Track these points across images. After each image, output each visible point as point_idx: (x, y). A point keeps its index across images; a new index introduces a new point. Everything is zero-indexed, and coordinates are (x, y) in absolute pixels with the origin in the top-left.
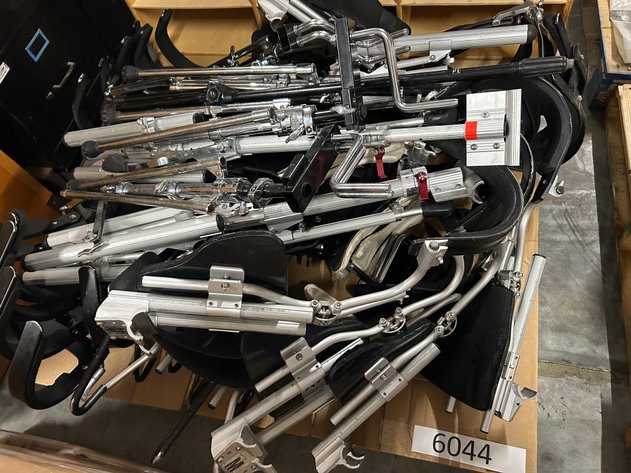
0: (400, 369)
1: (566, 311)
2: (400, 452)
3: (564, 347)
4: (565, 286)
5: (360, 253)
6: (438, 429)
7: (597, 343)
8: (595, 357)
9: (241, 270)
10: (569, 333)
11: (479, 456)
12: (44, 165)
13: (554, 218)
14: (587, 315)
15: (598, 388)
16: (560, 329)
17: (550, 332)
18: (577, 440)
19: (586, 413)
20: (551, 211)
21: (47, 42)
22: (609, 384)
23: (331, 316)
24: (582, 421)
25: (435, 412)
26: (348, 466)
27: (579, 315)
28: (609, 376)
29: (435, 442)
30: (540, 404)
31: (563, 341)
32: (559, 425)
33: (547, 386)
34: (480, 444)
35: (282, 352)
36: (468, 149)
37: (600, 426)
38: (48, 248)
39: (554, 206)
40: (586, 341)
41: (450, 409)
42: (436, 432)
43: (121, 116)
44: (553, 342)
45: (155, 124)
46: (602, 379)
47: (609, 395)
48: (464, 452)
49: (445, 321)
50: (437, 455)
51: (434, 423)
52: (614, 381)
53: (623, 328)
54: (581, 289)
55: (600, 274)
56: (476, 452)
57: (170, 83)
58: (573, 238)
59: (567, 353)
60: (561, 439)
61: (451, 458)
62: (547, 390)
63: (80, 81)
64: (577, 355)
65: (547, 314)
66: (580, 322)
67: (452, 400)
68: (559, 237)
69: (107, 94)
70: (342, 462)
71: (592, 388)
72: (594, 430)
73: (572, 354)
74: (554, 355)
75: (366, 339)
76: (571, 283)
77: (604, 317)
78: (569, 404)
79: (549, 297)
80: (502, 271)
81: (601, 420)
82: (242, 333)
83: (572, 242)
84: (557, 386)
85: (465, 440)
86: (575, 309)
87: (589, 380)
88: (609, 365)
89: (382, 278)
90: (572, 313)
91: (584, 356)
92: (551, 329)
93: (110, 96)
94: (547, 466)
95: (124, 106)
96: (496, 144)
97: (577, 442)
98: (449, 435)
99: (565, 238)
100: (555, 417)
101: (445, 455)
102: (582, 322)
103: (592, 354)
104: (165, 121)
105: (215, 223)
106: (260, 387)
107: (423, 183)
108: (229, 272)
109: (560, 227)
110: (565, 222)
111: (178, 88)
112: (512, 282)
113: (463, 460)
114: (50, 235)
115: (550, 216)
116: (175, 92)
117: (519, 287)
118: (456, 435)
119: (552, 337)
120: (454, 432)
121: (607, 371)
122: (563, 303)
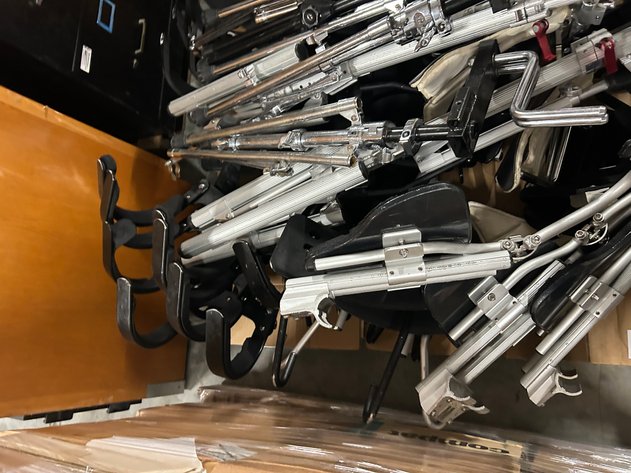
0: (612, 284)
5: (531, 157)
9: (417, 231)
12: (153, 135)
21: (114, 7)
23: (527, 252)
35: (470, 295)
38: (197, 231)
43: (216, 71)
45: (256, 71)
57: (253, 16)
63: (162, 42)
69: (193, 48)
70: (560, 390)
75: (563, 258)
82: (423, 286)
89: (556, 175)
93: (196, 49)
95: (215, 59)
104: (266, 64)
105: (360, 172)
106: (455, 335)
108: (403, 236)
111: (264, 18)
114: (193, 215)
116: (263, 23)
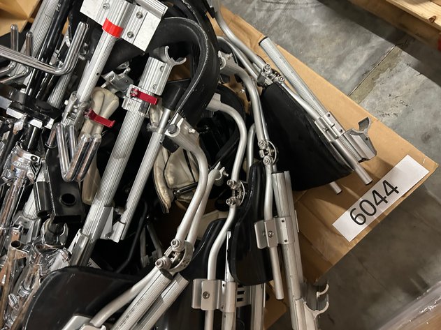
1: (330, 48)
2: (344, 251)
3: (355, 67)
4: (312, 37)
6: (347, 209)
7: (368, 41)
8: (377, 49)
10: (347, 57)
11: (388, 195)
13: (260, 10)
14: (342, 34)
15: (401, 63)
16: (340, 62)
17: (337, 70)
18: (429, 106)
19: (413, 85)
20: (254, 9)
22: (404, 53)
23: (182, 253)
24: (417, 92)
25: (332, 203)
26: (322, 311)
27: (338, 40)
28: (397, 49)
29: (355, 220)
30: (383, 115)
31: (349, 66)
32: (408, 112)
33: (373, 100)
34: (379, 187)
35: (193, 307)
36: (130, 41)
37: (430, 81)
39: (252, 5)
40: (360, 48)
41: (338, 190)
42: (347, 213)
44: (346, 74)
46: (396, 56)
47: (412, 59)
48: (377, 204)
49: (265, 151)
50: (365, 226)
51: (341, 209)
52: (404, 47)
53: (370, 14)
54: (322, 25)
55: (320, 3)
56: (384, 195)
58: (282, 6)
59: (360, 69)
60: (420, 118)
61: (375, 217)
62: (377, 103)
64: (366, 62)
65: (323, 63)
66: (344, 43)
67: (333, 185)
68: (275, 16)
70: (317, 313)
71: (398, 68)
72: (430, 88)
73: (363, 65)
74: (355, 79)
76: (313, 30)
77: (353, 23)
78: (398, 94)
79: (311, 54)
80: (258, 78)
81: (425, 78)
83: (285, 9)
84: (379, 93)
85: (369, 196)
86: (332, 40)
87: (390, 66)
88: (390, 43)
90: (334, 44)
91: (371, 57)
92: (335, 67)
94: (432, 143)
96: (138, 14)
97: (430, 107)
98: (356, 205)
99: (279, 12)
100: (400, 110)
101: (370, 219)
102: (345, 42)
103: (373, 50)
107: (139, 95)
109: (269, 10)
110: (268, 5)
112: (270, 77)
113: (383, 209)
115: (257, 13)
117: (278, 74)
118: (361, 200)
119: (341, 72)
120: (357, 200)
121: (392, 48)
122: (323, 46)
